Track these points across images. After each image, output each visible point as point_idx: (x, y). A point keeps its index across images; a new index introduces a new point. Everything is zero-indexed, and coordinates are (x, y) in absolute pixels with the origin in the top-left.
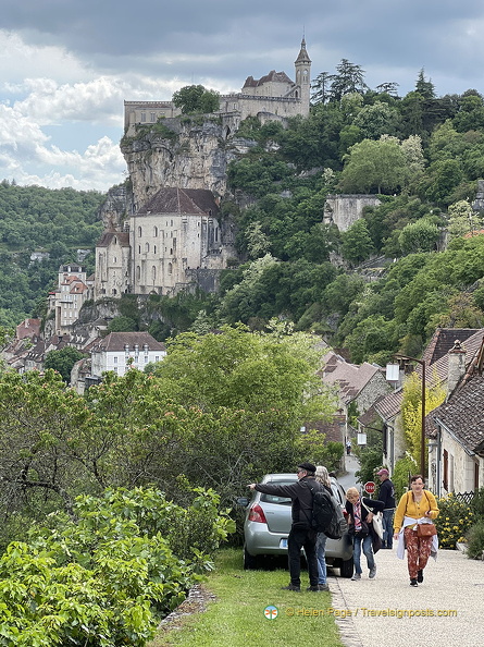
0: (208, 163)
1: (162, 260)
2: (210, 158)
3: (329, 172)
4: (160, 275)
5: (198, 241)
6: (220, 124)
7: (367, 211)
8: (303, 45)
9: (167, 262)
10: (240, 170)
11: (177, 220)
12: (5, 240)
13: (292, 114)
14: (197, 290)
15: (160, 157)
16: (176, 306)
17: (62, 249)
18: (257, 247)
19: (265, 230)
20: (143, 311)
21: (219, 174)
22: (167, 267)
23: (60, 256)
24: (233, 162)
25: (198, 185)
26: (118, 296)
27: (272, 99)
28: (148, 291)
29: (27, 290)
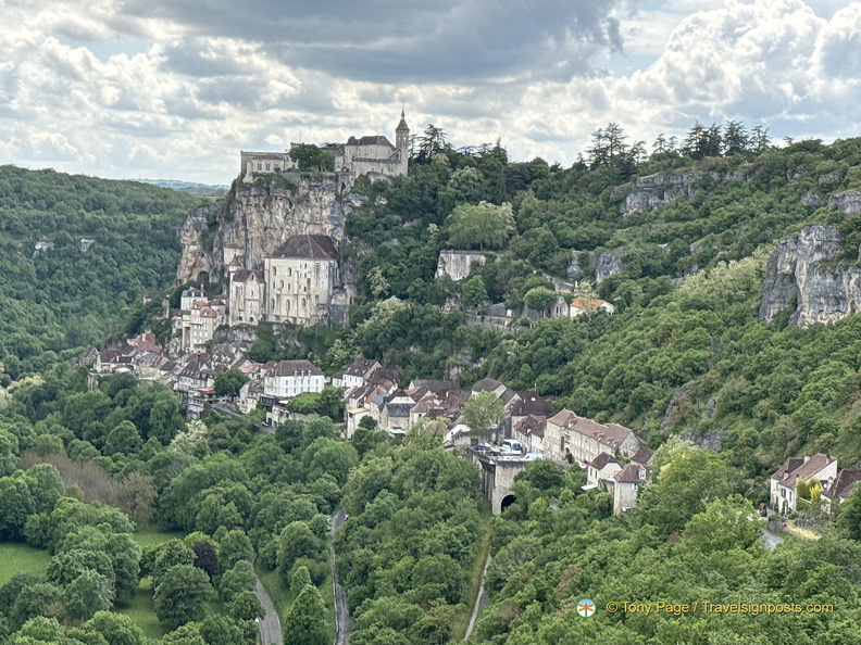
0: (326, 213)
1: (296, 296)
2: (329, 209)
3: (433, 227)
4: (294, 308)
5: (326, 281)
6: (337, 181)
7: (475, 265)
8: (403, 115)
9: (301, 298)
10: (358, 222)
11: (311, 264)
12: (8, 229)
13: (395, 174)
14: (329, 322)
15: (281, 204)
16: (313, 335)
17: (66, 239)
18: (379, 288)
19: (385, 274)
20: (279, 336)
21: (336, 222)
22: (300, 302)
23: (64, 245)
24: (349, 215)
25: (317, 231)
26: (255, 323)
27: (380, 161)
28: (283, 320)
29: (35, 280)
